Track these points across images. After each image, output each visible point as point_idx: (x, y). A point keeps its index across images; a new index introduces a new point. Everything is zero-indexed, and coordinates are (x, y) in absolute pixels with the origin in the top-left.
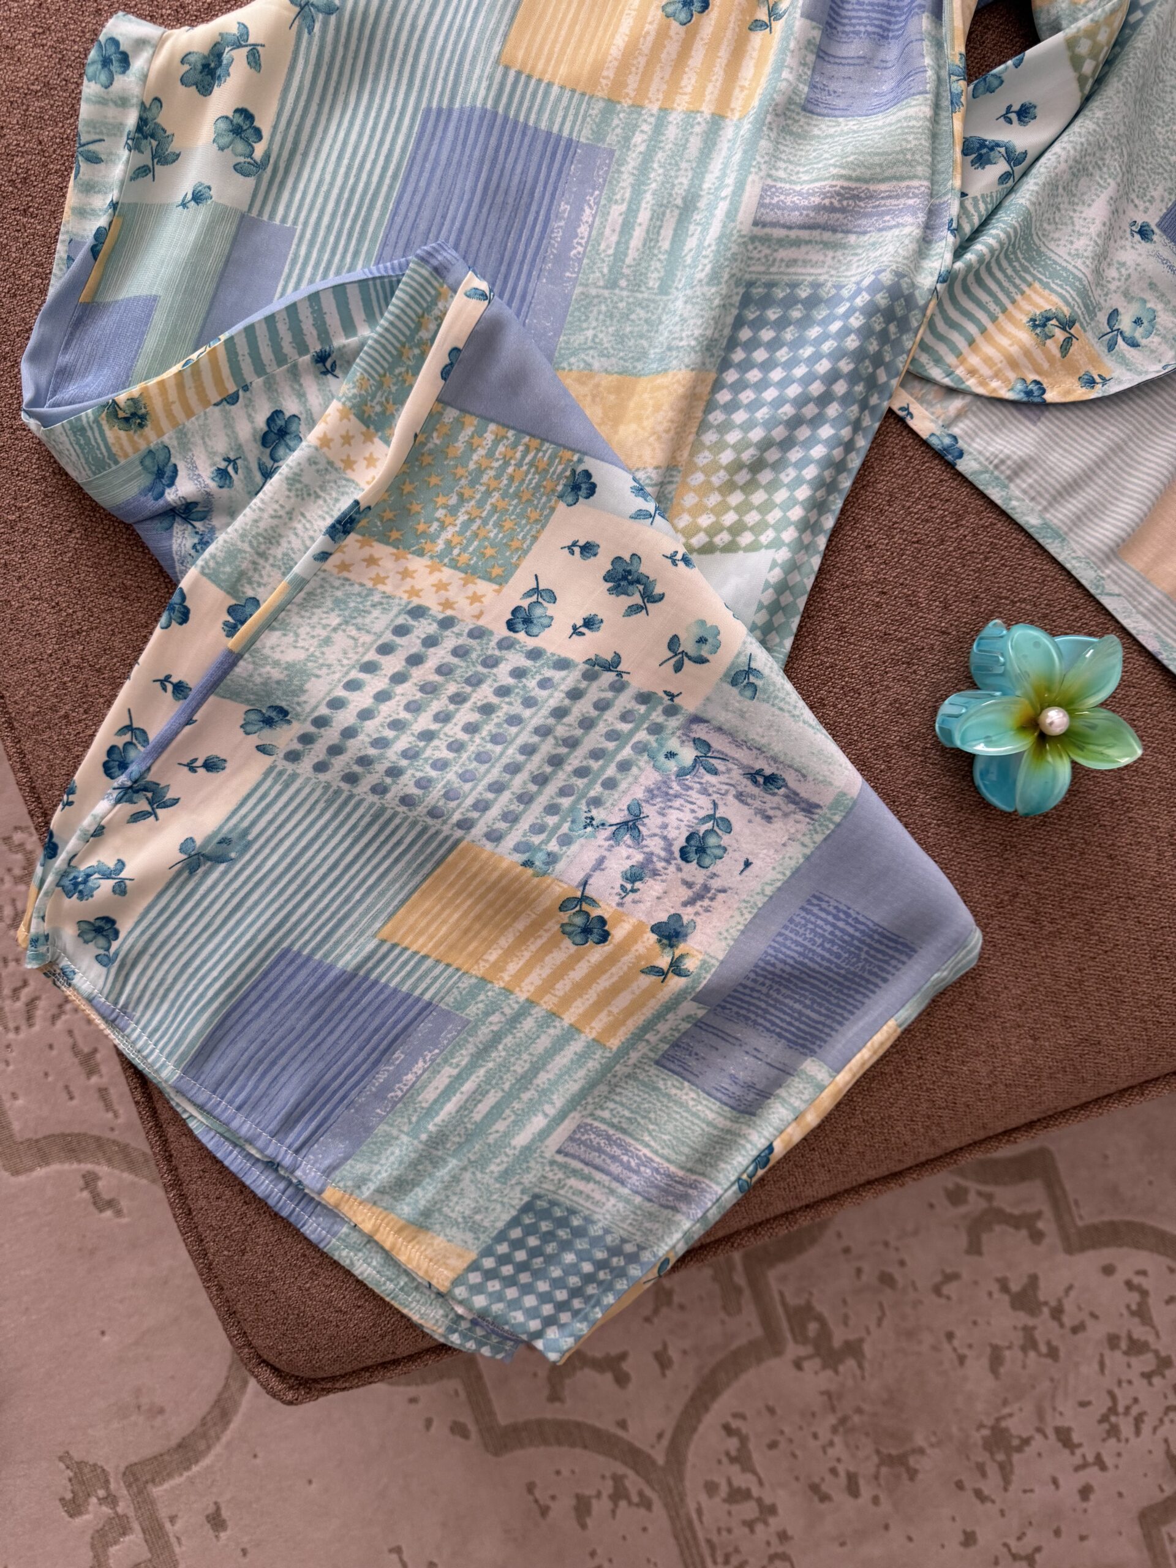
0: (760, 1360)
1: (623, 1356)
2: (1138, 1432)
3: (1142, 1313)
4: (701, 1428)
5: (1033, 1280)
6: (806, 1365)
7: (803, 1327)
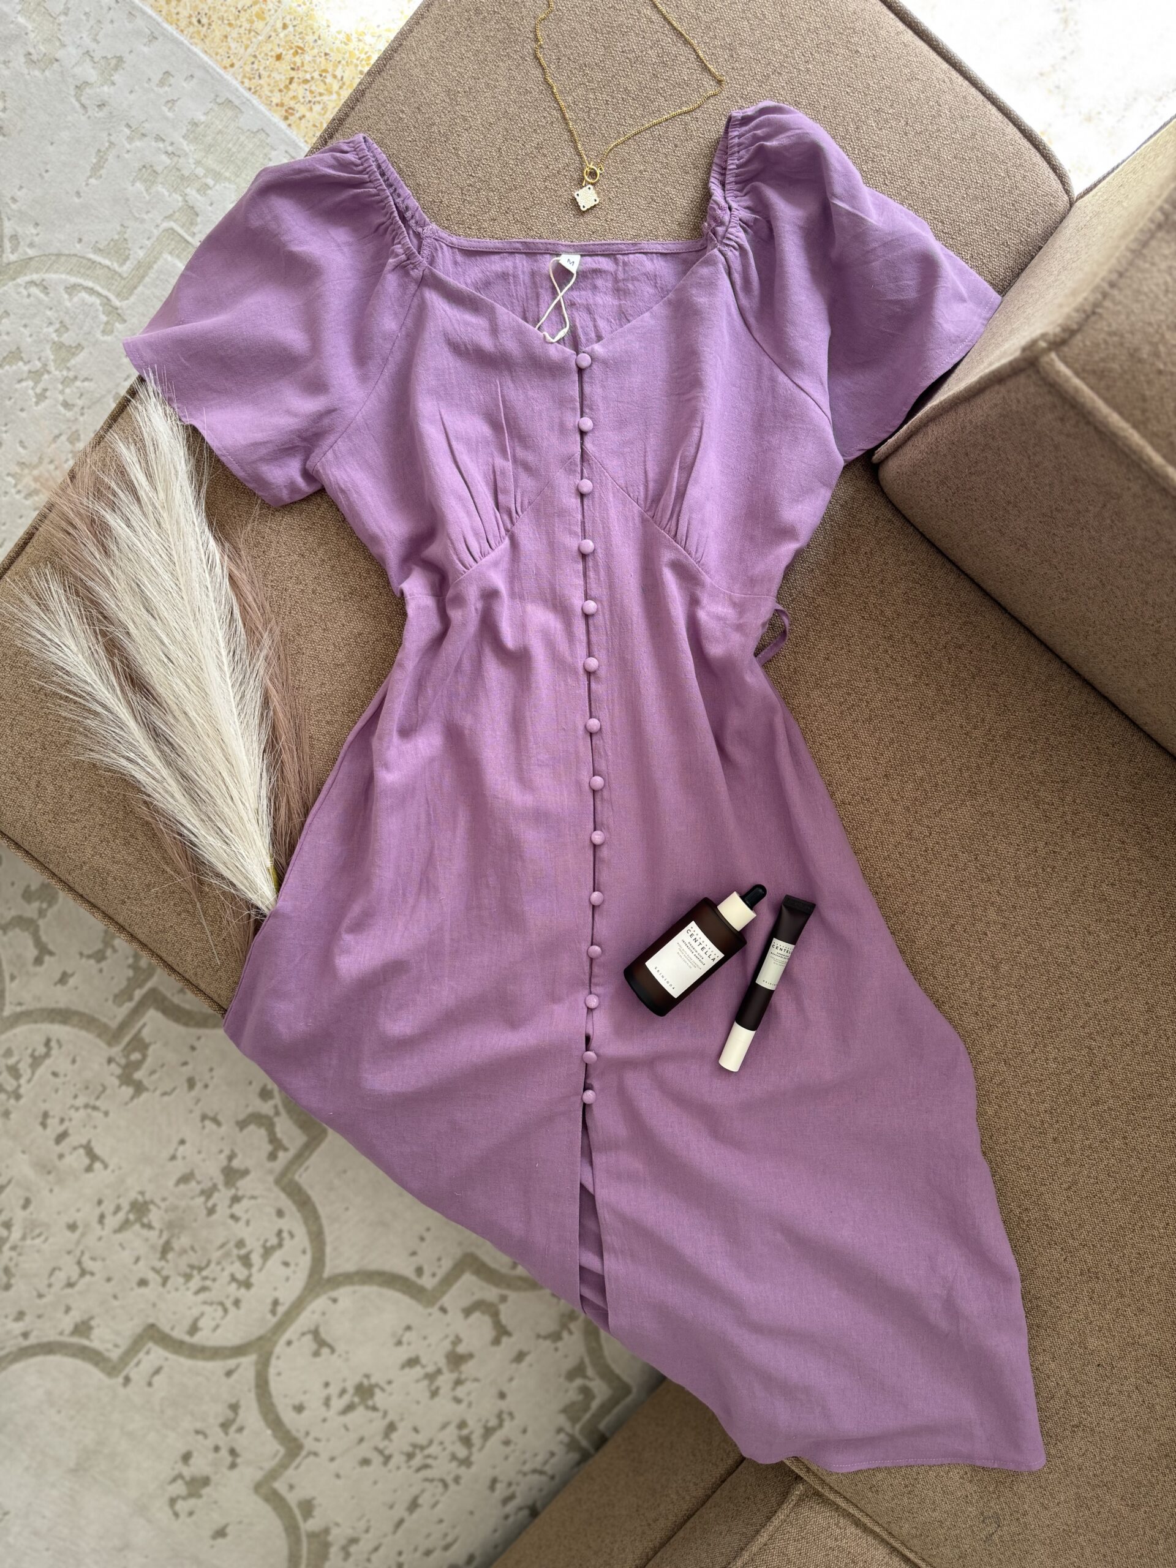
0: (99, 1036)
1: (51, 954)
2: (197, 1293)
3: (267, 1252)
4: (39, 1026)
5: (245, 1173)
6: (113, 1066)
7: (134, 1050)
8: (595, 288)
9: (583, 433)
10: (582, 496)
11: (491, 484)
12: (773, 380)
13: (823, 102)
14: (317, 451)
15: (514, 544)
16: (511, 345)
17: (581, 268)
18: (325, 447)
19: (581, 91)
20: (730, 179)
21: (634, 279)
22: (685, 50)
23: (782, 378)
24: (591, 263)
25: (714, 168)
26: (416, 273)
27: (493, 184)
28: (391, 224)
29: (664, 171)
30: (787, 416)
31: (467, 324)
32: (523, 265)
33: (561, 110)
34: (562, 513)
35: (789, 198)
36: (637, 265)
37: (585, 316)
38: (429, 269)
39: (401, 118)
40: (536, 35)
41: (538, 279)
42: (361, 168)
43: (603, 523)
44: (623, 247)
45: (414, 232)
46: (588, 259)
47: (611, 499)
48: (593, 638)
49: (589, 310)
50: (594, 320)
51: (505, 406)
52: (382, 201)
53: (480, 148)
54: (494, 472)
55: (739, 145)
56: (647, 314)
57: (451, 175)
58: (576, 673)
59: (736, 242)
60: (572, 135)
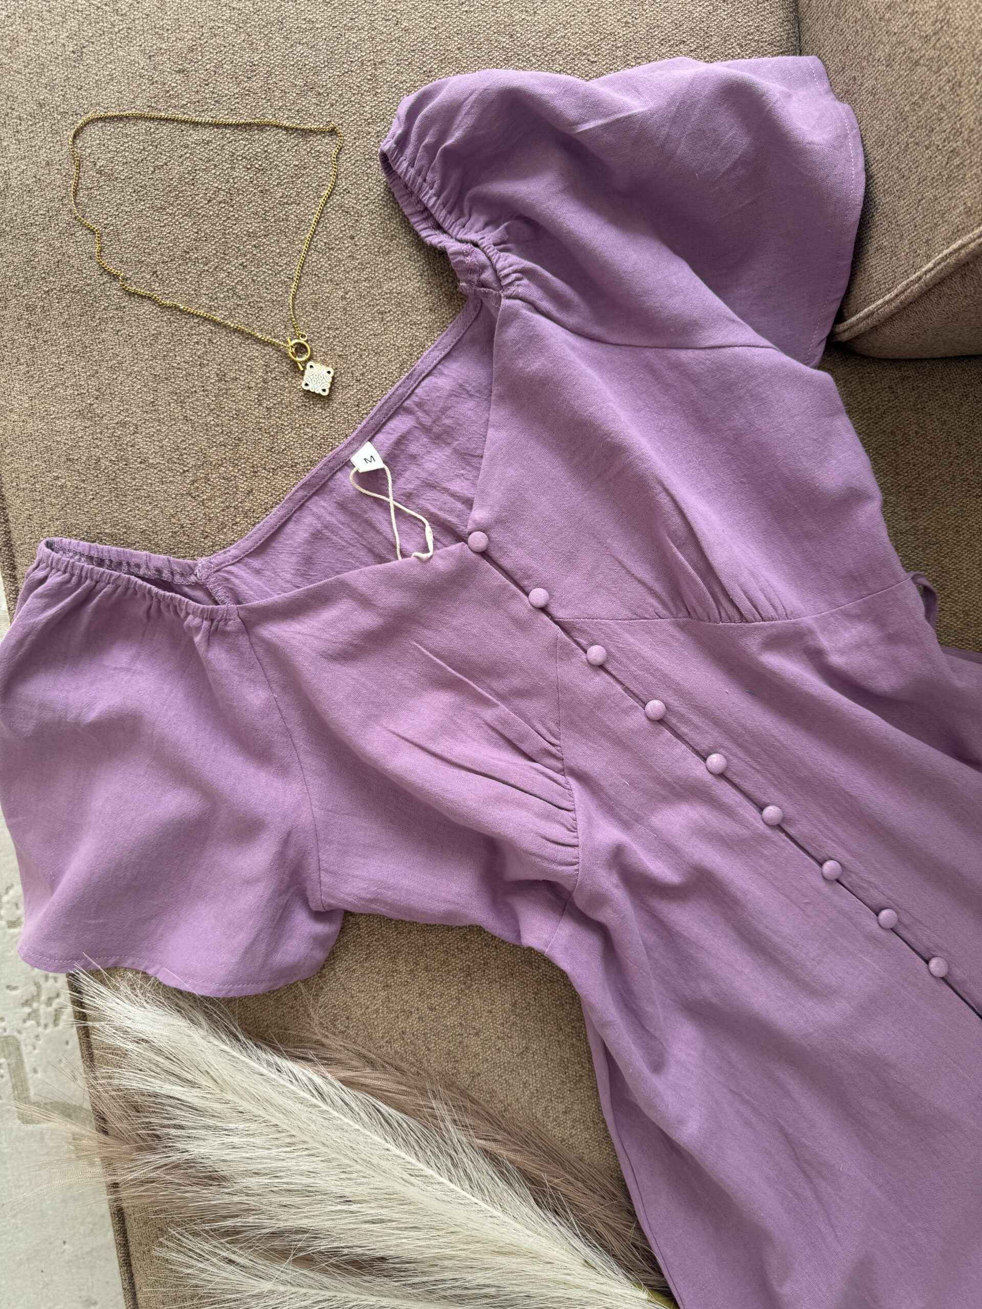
8: (413, 457)
9: (544, 610)
10: (601, 667)
11: (502, 742)
12: (677, 366)
13: (453, 46)
14: (309, 886)
15: (582, 777)
16: (392, 599)
17: (384, 453)
18: (315, 876)
19: (207, 281)
20: (441, 215)
21: (444, 411)
22: (268, 136)
23: (685, 355)
24: (386, 438)
25: (413, 220)
26: (233, 625)
27: (214, 459)
28: (159, 602)
29: (364, 275)
30: (728, 387)
31: (332, 624)
32: (323, 507)
33: (206, 319)
34: (600, 702)
35: (521, 174)
36: (434, 395)
37: (431, 494)
38: (242, 608)
39: (62, 487)
40: (109, 273)
41: (352, 507)
42: (74, 579)
43: (647, 670)
44: (401, 391)
45: (188, 586)
46: (380, 437)
47: (632, 640)
48: (748, 786)
49: (430, 485)
50: (446, 490)
51: (441, 658)
52: (127, 588)
53: (166, 436)
54: (494, 729)
55: (419, 173)
56: (491, 432)
57: (165, 491)
58: (766, 839)
59: (515, 272)
60: (241, 332)
